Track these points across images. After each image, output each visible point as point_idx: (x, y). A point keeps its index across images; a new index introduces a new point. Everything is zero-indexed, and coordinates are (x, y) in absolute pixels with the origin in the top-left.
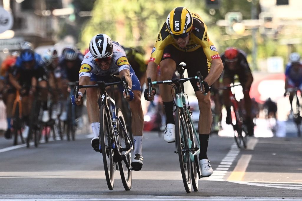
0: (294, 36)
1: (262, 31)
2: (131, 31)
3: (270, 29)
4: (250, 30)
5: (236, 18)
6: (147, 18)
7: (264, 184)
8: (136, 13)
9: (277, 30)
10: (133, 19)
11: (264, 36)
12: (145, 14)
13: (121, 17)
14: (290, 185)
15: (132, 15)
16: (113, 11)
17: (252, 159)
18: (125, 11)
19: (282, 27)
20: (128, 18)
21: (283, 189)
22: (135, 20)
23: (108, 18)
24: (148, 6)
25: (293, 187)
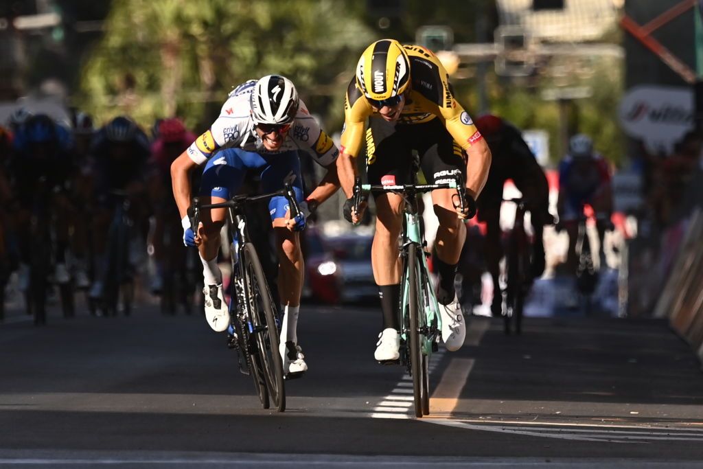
0: (575, 81)
1: (500, 67)
2: (195, 67)
3: (519, 64)
4: (473, 65)
5: (442, 37)
6: (234, 35)
7: (504, 427)
8: (205, 24)
9: (534, 66)
10: (203, 39)
11: (504, 80)
12: (228, 27)
13: (171, 34)
14: (563, 430)
15: (196, 29)
16: (153, 20)
17: (474, 368)
18: (180, 20)
19: (547, 61)
20: (187, 36)
21: (546, 437)
22: (205, 43)
23: (140, 35)
24: (236, 8)
25: (572, 435)
